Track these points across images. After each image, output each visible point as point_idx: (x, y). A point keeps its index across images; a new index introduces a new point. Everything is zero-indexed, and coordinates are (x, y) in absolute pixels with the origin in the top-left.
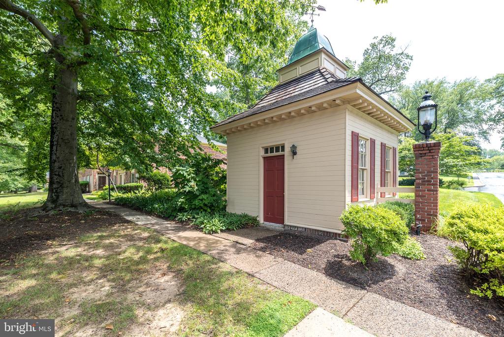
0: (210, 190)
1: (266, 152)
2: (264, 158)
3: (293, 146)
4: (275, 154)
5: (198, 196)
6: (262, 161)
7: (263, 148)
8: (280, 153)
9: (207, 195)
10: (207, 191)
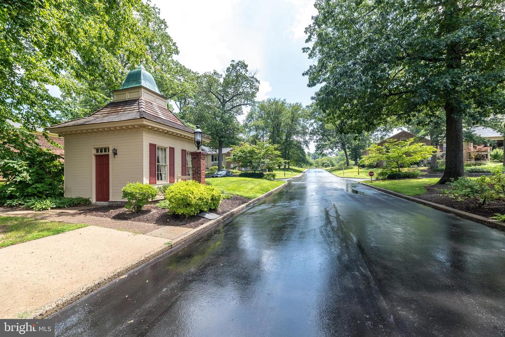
0: (45, 180)
1: (97, 151)
2: (96, 156)
3: (114, 149)
4: (103, 153)
5: (31, 185)
6: (94, 158)
7: (95, 148)
8: (107, 153)
9: (42, 184)
10: (43, 181)
